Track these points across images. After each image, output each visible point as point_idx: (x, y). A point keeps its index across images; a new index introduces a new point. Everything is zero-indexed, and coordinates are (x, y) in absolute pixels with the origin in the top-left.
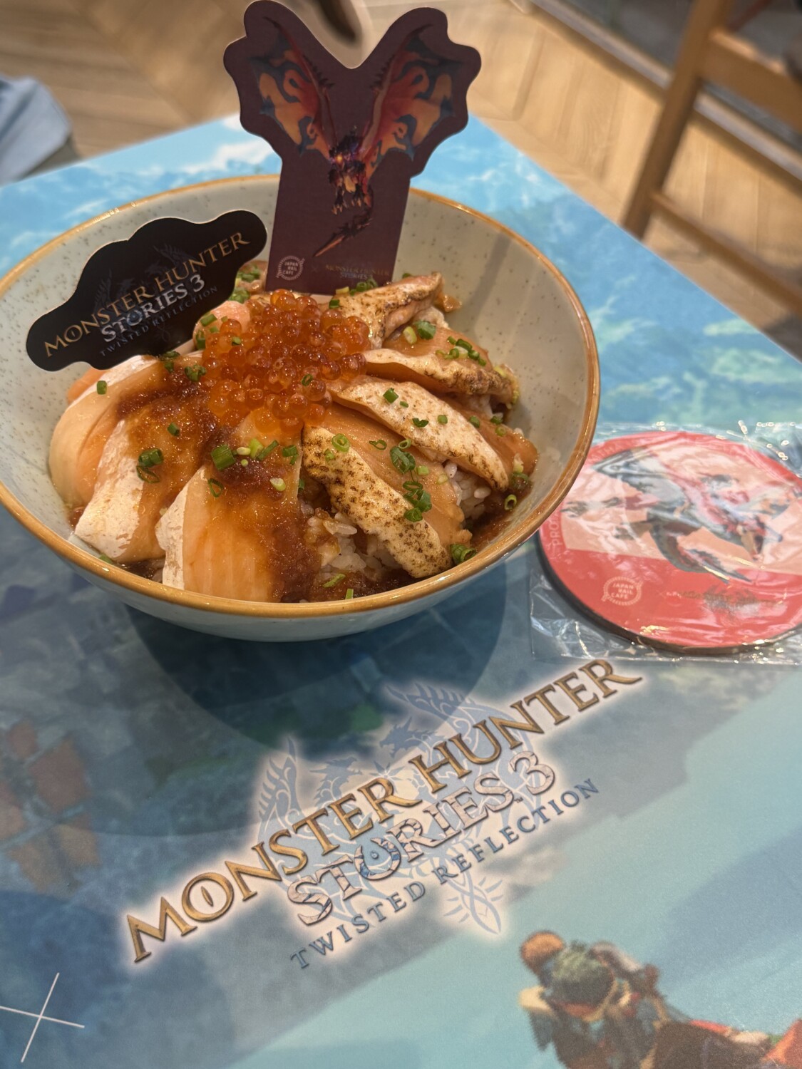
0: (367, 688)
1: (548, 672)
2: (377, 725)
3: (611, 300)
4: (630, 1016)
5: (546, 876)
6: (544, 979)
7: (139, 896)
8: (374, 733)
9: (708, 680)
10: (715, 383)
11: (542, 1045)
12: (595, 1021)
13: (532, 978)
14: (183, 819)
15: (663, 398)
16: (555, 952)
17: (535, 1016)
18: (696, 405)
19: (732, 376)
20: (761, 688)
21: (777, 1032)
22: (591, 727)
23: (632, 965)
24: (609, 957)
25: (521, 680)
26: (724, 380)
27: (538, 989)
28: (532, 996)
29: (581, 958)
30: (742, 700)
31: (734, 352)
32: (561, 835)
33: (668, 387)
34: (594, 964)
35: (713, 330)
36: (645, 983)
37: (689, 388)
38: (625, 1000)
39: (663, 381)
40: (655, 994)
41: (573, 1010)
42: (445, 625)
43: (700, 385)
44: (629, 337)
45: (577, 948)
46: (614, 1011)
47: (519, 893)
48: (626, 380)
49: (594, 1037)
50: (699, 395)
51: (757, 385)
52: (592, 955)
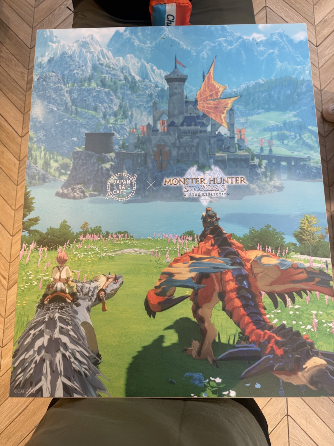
0: (210, 164)
1: (235, 175)
2: (208, 170)
3: (298, 111)
4: (213, 222)
5: (215, 202)
6: (207, 213)
7: (168, 177)
8: (207, 171)
9: (256, 188)
10: (301, 138)
11: (202, 219)
12: (209, 220)
13: (206, 212)
14: (177, 170)
15: (290, 137)
16: (210, 211)
17: (203, 216)
18: (294, 142)
19: (305, 139)
20: (262, 193)
21: (228, 233)
22: (235, 186)
23: (218, 217)
24: (216, 214)
25: (231, 174)
26: (303, 139)
27: (205, 213)
28: (204, 214)
29: (212, 213)
30: (258, 193)
31: (309, 134)
32: (221, 198)
33: (292, 135)
34: (214, 214)
35: (310, 127)
36: (218, 220)
37: (296, 137)
38: (214, 220)
39: (293, 134)
40: (218, 221)
41: (208, 218)
42: (227, 160)
43: (298, 138)
44: (294, 121)
45: (213, 211)
46: (212, 220)
47: (211, 202)
48: (287, 130)
49: (208, 222)
50: (296, 140)
51: (307, 143)
52: (214, 213)
